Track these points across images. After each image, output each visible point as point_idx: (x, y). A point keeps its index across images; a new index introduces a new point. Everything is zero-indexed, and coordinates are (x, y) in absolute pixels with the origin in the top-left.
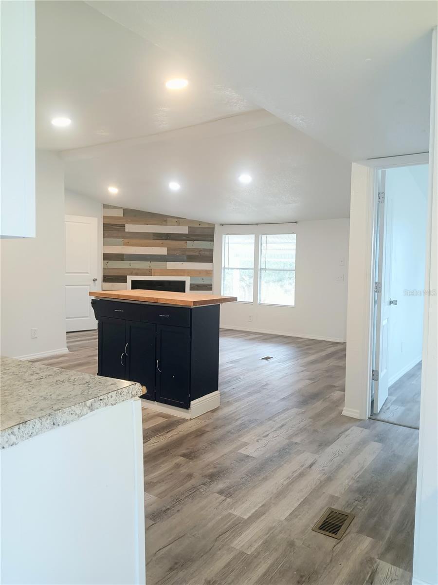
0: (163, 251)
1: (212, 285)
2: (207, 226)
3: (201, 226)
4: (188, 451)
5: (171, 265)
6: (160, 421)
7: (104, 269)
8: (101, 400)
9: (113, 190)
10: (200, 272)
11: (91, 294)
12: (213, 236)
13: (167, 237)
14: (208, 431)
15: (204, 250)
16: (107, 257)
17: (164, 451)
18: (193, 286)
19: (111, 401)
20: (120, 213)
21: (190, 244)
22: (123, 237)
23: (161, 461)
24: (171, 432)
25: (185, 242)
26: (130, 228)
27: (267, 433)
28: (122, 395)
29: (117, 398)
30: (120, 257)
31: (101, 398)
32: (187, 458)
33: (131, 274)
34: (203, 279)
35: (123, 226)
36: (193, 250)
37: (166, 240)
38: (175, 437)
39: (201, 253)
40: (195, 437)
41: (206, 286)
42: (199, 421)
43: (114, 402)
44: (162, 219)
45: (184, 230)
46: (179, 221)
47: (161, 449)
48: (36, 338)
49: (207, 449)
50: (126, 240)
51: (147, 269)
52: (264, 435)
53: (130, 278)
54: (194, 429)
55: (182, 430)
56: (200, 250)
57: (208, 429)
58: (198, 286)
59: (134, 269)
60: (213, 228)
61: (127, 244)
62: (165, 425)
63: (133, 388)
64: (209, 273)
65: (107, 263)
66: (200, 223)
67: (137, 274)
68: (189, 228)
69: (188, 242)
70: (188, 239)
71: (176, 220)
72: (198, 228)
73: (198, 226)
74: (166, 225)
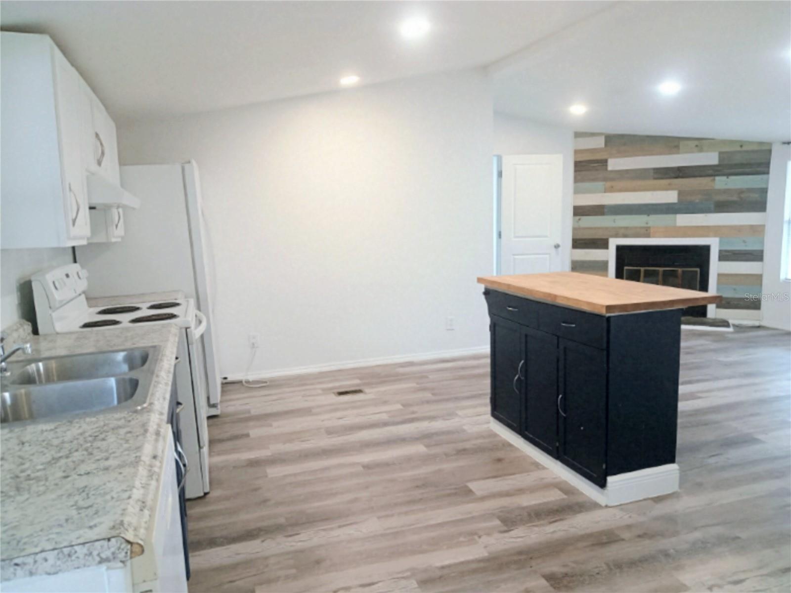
0: (670, 197)
1: (762, 252)
2: (755, 148)
3: (745, 148)
4: (564, 570)
5: (683, 220)
6: (554, 496)
7: (575, 230)
8: (16, 565)
9: (578, 110)
10: (738, 229)
11: (480, 280)
12: (767, 164)
13: (680, 173)
14: (623, 540)
15: (750, 190)
16: (579, 211)
17: (523, 557)
18: (724, 253)
19: (47, 566)
20: (600, 143)
21: (721, 183)
22: (605, 179)
23: (505, 576)
24: (556, 524)
25: (712, 178)
26: (615, 164)
27: (742, 576)
28: (73, 558)
29: (59, 563)
30: (599, 210)
31: (16, 561)
32: (552, 585)
33: (616, 236)
34: (744, 242)
35: (604, 162)
36: (726, 191)
37: (676, 178)
38: (557, 536)
39: (743, 196)
40: (593, 545)
42: (618, 513)
43: (53, 570)
44: (672, 143)
45: (711, 158)
46: (700, 143)
47: (520, 553)
48: (453, 330)
49: (598, 576)
50: (609, 184)
51: (641, 228)
52: (735, 578)
53: (614, 243)
54: (602, 526)
55: (580, 523)
56: (741, 192)
57: (626, 535)
58: (735, 254)
59: (621, 228)
60: (770, 151)
61: (611, 190)
62: (555, 508)
63: (102, 547)
64: (758, 230)
65: (579, 219)
66: (741, 144)
67: (625, 236)
68: (720, 153)
69: (717, 178)
70: (717, 173)
71: (696, 143)
72: (740, 152)
73: (739, 149)
74: (678, 153)
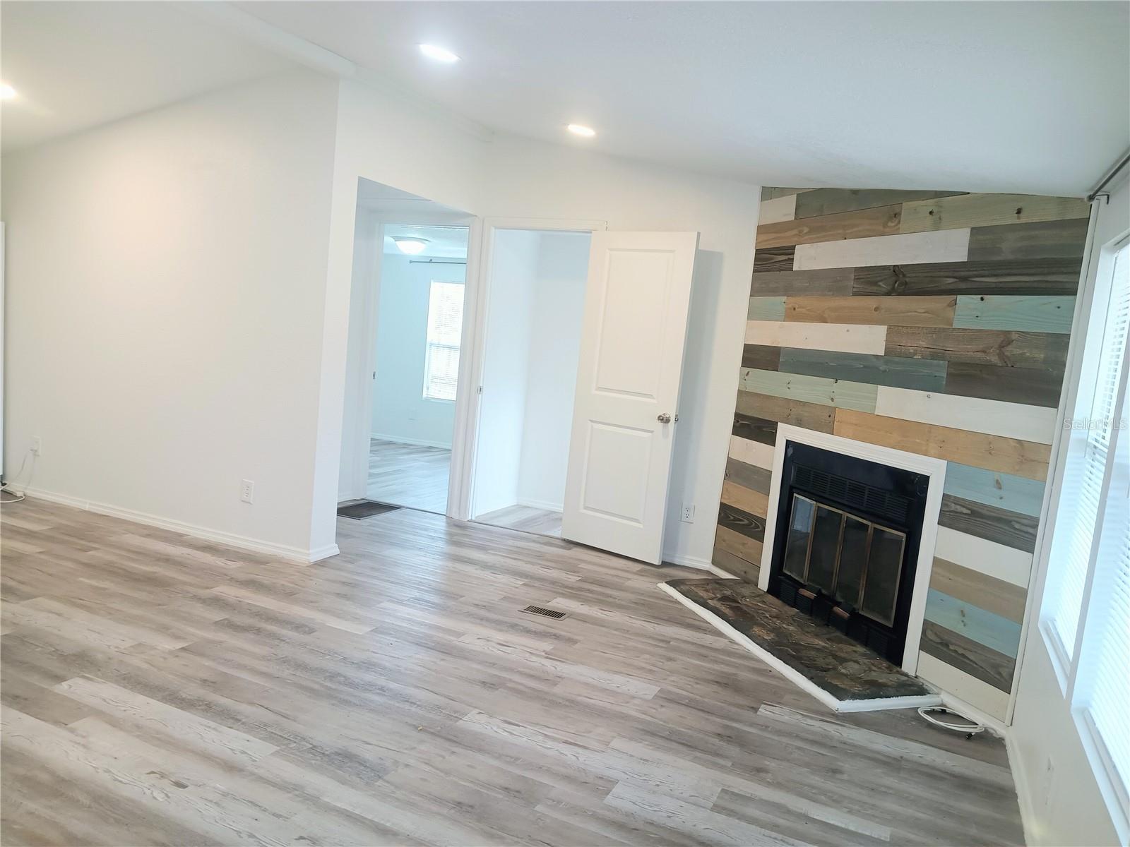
0: (874, 340)
1: (1035, 522)
2: (1052, 215)
3: (1025, 218)
5: (890, 401)
7: (740, 395)
10: (989, 446)
12: (1076, 266)
13: (894, 281)
16: (749, 357)
18: (953, 507)
20: (788, 211)
21: (967, 312)
22: (788, 291)
25: (950, 298)
26: (804, 257)
30: (773, 358)
33: (789, 419)
34: (998, 485)
35: (790, 254)
36: (976, 336)
39: (1009, 351)
41: (1008, 522)
45: (955, 246)
50: (791, 302)
51: (824, 408)
53: (783, 434)
56: (1006, 339)
58: (974, 513)
61: (792, 315)
64: (1034, 459)
65: (748, 374)
66: (1020, 205)
67: (800, 423)
68: (974, 231)
69: (961, 299)
70: (963, 286)
71: (930, 204)
72: (1012, 228)
73: (1011, 219)
74: (896, 232)
